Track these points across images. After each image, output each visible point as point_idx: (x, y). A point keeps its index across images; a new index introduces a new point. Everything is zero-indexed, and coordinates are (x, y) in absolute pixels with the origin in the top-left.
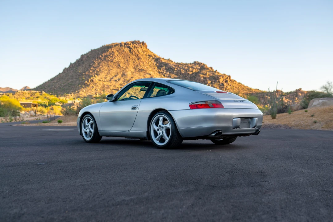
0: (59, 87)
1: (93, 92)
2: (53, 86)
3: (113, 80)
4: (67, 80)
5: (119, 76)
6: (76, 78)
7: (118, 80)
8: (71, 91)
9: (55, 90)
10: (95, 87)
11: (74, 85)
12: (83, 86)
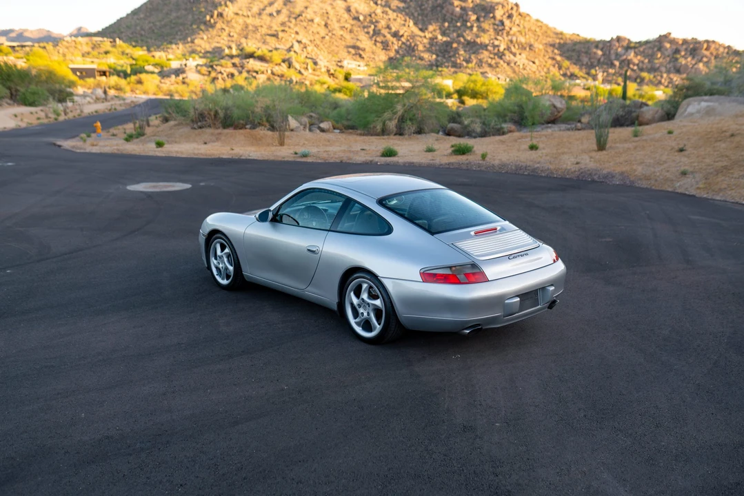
0: (150, 28)
1: (223, 39)
2: (138, 28)
3: (267, 14)
4: (167, 14)
5: (279, 5)
6: (186, 9)
7: (275, 14)
8: (178, 37)
9: (142, 35)
10: (227, 29)
11: (183, 24)
12: (203, 27)
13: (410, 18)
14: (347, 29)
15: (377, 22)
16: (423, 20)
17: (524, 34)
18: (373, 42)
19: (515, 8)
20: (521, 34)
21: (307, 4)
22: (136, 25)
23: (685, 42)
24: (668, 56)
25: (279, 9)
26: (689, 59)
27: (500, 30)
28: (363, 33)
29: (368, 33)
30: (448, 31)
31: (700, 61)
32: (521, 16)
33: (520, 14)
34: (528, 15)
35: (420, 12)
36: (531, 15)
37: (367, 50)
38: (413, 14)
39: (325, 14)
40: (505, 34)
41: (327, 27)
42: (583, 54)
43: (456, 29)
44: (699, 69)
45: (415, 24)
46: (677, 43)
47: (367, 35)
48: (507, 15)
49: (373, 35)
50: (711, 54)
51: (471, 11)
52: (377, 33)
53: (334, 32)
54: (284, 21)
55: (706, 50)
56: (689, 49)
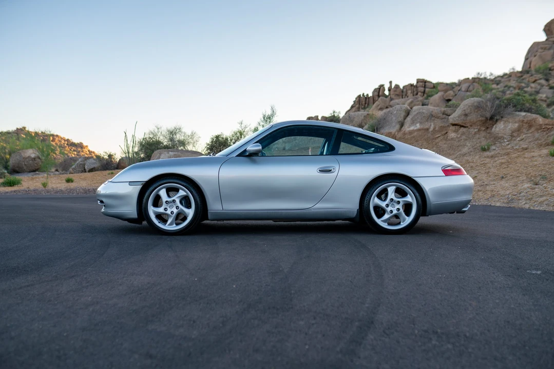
23: (37, 134)
46: (31, 135)
50: (56, 144)
55: (52, 141)
56: (40, 140)
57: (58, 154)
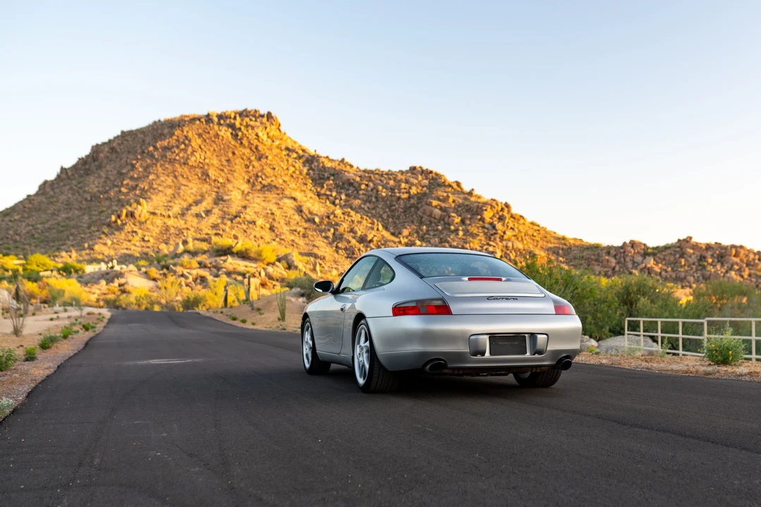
1: (135, 245)
2: (11, 232)
3: (192, 214)
4: (53, 214)
5: (208, 204)
6: (80, 209)
7: (204, 215)
8: (69, 243)
9: (15, 241)
10: (140, 232)
11: (76, 227)
12: (106, 230)
13: (378, 221)
14: (299, 233)
15: (337, 224)
16: (395, 223)
17: (520, 239)
18: (334, 248)
19: (506, 210)
20: (518, 239)
21: (245, 203)
22: (8, 229)
23: (709, 247)
24: (694, 264)
25: (209, 208)
26: (718, 267)
27: (492, 235)
28: (320, 238)
29: (327, 238)
30: (427, 236)
31: (731, 269)
32: (514, 218)
33: (512, 216)
34: (521, 216)
35: (389, 213)
36: (525, 217)
37: (327, 259)
38: (381, 216)
39: (270, 215)
40: (498, 240)
41: (274, 231)
42: (593, 262)
43: (436, 233)
44: (732, 278)
45: (386, 228)
46: (701, 248)
47: (325, 241)
48: (497, 216)
49: (333, 241)
50: (741, 260)
51: (453, 212)
52: (338, 238)
53: (283, 237)
54: (216, 223)
55: (735, 256)
56: (715, 255)
57: (746, 277)
